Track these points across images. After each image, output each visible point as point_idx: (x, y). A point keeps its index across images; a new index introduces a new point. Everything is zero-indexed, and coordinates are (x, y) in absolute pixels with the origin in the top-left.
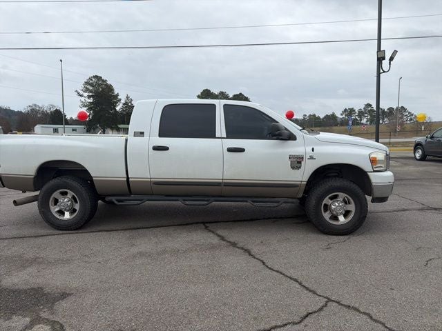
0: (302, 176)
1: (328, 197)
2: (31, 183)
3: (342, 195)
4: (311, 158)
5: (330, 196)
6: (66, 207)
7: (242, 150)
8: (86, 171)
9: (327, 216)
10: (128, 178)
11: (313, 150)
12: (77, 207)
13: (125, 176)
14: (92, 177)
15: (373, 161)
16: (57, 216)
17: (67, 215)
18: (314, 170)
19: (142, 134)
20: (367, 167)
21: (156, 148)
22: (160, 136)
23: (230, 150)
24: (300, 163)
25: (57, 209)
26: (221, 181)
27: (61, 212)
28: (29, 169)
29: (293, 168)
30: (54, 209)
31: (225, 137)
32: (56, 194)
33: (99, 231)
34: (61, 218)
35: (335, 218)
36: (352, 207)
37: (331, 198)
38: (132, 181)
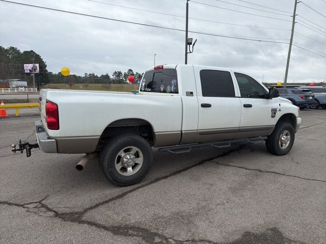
1: (282, 133)
3: (286, 132)
4: (280, 110)
7: (250, 106)
10: (181, 131)
11: (280, 105)
16: (121, 173)
19: (191, 93)
21: (204, 106)
23: (245, 106)
24: (275, 113)
25: (121, 167)
27: (124, 169)
28: (95, 128)
31: (240, 96)
32: (120, 152)
33: (157, 180)
34: (125, 174)
35: (282, 145)
36: (289, 138)
38: (185, 133)
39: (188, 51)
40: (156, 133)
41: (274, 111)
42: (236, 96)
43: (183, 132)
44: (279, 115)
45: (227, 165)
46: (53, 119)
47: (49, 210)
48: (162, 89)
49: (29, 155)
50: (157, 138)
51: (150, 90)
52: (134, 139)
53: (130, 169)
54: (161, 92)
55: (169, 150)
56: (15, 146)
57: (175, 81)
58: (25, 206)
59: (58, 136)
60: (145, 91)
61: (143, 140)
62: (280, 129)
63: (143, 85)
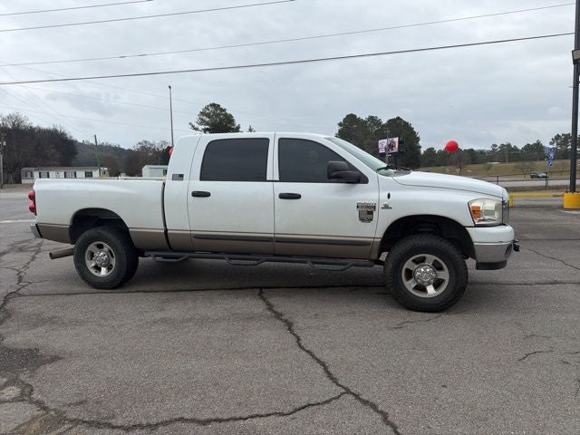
0: (374, 231)
1: (411, 259)
2: (67, 233)
3: (431, 258)
4: (386, 207)
5: (414, 258)
6: (102, 262)
7: (297, 197)
8: (121, 221)
9: (410, 285)
10: (166, 230)
11: (389, 196)
12: (114, 262)
13: (163, 227)
14: (128, 229)
15: (475, 212)
16: (93, 271)
17: (104, 272)
18: (390, 223)
19: (181, 176)
20: (464, 219)
22: (201, 179)
23: (283, 196)
24: (371, 213)
25: (93, 265)
26: (273, 235)
27: (98, 268)
28: (64, 218)
29: (362, 220)
30: (91, 265)
31: (278, 179)
32: (92, 247)
33: (139, 291)
34: (96, 274)
35: (422, 288)
36: (445, 275)
37: (416, 261)
42: (268, 179)
43: (169, 231)
44: (384, 216)
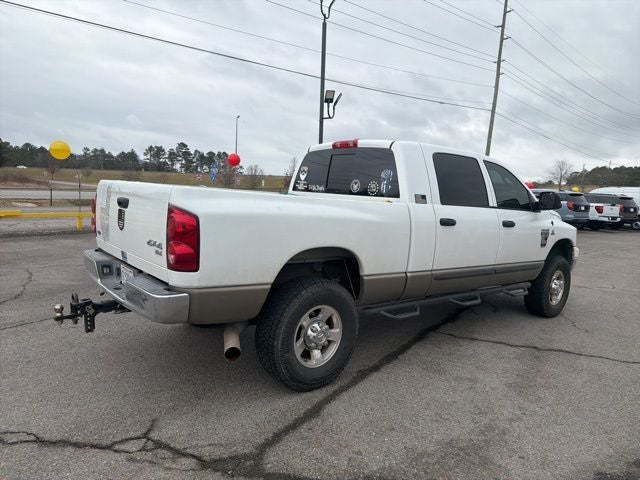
4: (553, 233)
7: (513, 225)
10: (406, 273)
11: (552, 223)
16: (302, 361)
18: (551, 247)
19: (424, 197)
21: (444, 223)
23: (505, 225)
24: (546, 239)
25: (303, 349)
26: (493, 267)
28: (260, 268)
30: (300, 351)
31: (496, 205)
32: (305, 318)
34: (310, 366)
38: (412, 277)
39: (326, 115)
40: (365, 278)
41: (545, 235)
42: (491, 204)
43: (408, 274)
44: (551, 241)
45: (473, 339)
46: (183, 248)
47: (179, 453)
48: (355, 187)
49: (90, 327)
50: (366, 286)
51: (322, 188)
52: (330, 290)
53: (317, 353)
54: (351, 193)
55: (383, 312)
56: (62, 308)
57: (389, 172)
58: (117, 447)
59: (196, 285)
60: (307, 190)
61: (343, 292)
62: (552, 269)
63: (303, 177)
